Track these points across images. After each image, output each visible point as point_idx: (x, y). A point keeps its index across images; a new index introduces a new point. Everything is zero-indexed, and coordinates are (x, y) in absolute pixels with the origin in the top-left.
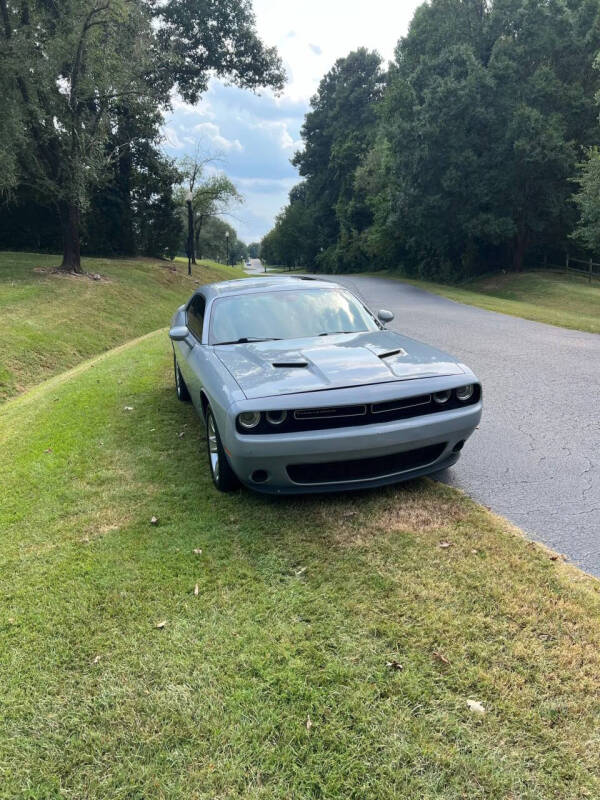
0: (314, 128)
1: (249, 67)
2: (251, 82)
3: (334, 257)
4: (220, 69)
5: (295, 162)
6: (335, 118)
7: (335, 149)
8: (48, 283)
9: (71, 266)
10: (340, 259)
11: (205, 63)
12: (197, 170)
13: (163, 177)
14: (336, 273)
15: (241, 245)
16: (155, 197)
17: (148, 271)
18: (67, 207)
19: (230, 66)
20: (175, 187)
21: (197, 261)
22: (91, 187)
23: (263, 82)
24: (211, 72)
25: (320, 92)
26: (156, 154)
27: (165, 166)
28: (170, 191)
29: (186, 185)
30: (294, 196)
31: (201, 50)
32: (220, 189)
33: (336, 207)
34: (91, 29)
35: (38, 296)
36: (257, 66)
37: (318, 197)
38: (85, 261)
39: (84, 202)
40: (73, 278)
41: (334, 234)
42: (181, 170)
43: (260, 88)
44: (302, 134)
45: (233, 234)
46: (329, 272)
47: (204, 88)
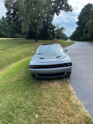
0: (80, 17)
1: (67, 9)
2: (67, 11)
3: (82, 39)
5: (76, 23)
6: (84, 15)
7: (83, 20)
8: (33, 44)
9: (37, 41)
10: (83, 39)
11: (59, 9)
12: (58, 26)
13: (53, 27)
14: (82, 41)
15: (67, 37)
16: (52, 30)
17: (48, 42)
18: (36, 33)
19: (64, 9)
20: (55, 29)
21: (58, 40)
22: (40, 30)
23: (69, 11)
24: (61, 10)
25: (81, 11)
26: (52, 24)
27: (53, 26)
28: (54, 29)
29: (56, 28)
30: (76, 29)
31: (59, 7)
32: (62, 29)
33: (83, 30)
34: (40, 7)
35: (31, 46)
36: (68, 8)
37: (80, 29)
38: (39, 41)
39: (39, 32)
40: (37, 43)
41: (82, 35)
42: (56, 26)
43: (68, 12)
44: (78, 18)
45: (66, 35)
46: (81, 41)
47: (60, 13)
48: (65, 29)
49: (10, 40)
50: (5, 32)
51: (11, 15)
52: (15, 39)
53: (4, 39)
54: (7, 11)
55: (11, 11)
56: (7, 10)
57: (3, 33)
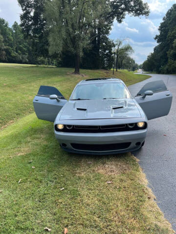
0: (163, 27)
1: (138, 10)
2: (139, 14)
3: (165, 69)
4: (129, 11)
5: (155, 39)
6: (170, 24)
7: (169, 33)
8: (69, 77)
9: (77, 72)
10: (167, 70)
11: (124, 10)
12: (120, 43)
13: (110, 46)
14: (166, 74)
15: (137, 65)
16: (107, 51)
18: (76, 55)
19: (132, 11)
20: (113, 48)
22: (84, 50)
23: (143, 14)
24: (127, 12)
25: (166, 15)
26: (107, 39)
27: (110, 42)
28: (111, 50)
29: (116, 47)
30: (155, 49)
31: (123, 6)
32: (128, 48)
33: (168, 52)
34: (85, 4)
35: (64, 81)
36: (140, 10)
37: (162, 49)
38: (81, 71)
39: (81, 54)
40: (77, 76)
41: (166, 61)
42: (115, 43)
43: (141, 16)
44: (159, 29)
45: (134, 62)
46: (163, 73)
47: (124, 18)
48: (133, 49)
49: (27, 67)
50: (19, 52)
51: (31, 21)
52: (37, 66)
53: (16, 66)
54: (22, 13)
55: (29, 13)
56: (23, 10)
57: (14, 54)
